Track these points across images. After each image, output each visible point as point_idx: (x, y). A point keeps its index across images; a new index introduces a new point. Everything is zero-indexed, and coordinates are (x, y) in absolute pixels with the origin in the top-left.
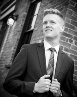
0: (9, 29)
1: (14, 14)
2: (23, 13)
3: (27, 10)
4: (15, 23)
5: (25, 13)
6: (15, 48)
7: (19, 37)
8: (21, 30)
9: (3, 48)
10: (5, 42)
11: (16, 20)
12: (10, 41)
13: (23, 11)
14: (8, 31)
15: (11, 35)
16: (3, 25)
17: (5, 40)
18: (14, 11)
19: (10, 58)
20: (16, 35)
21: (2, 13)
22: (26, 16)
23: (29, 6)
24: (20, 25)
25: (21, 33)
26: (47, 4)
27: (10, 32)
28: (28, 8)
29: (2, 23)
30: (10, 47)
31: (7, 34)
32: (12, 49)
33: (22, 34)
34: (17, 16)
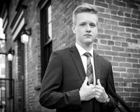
0: (26, 47)
1: (26, 29)
2: (35, 24)
3: (39, 19)
4: (31, 39)
5: (38, 24)
6: (38, 67)
7: (40, 53)
8: (39, 44)
9: (26, 70)
10: (26, 64)
11: (30, 35)
12: (31, 60)
13: (34, 22)
14: (26, 50)
15: (31, 53)
16: (18, 44)
17: (26, 60)
18: (25, 25)
19: (37, 79)
20: (36, 51)
21: (13, 31)
22: (39, 27)
23: (39, 14)
24: (36, 40)
25: (40, 48)
26: (58, 5)
27: (28, 51)
28: (39, 17)
29: (16, 43)
30: (34, 67)
31: (26, 54)
32: (37, 68)
33: (42, 49)
34: (30, 30)
